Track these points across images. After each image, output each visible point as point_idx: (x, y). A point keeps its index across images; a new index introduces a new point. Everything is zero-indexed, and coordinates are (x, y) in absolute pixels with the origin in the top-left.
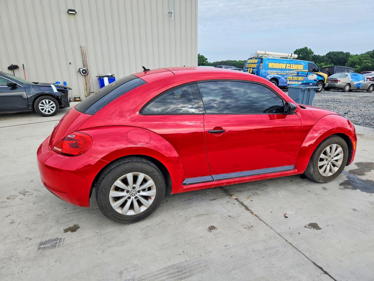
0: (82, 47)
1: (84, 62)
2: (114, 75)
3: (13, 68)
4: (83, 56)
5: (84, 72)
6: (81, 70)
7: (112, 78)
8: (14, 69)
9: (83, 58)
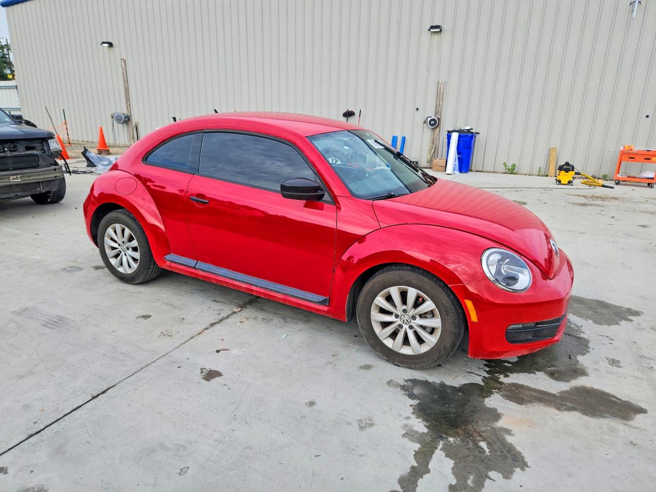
0: (440, 83)
1: (438, 107)
2: (472, 129)
3: (348, 114)
4: (439, 97)
5: (432, 122)
6: (429, 119)
7: (467, 134)
8: (349, 116)
9: (438, 100)
